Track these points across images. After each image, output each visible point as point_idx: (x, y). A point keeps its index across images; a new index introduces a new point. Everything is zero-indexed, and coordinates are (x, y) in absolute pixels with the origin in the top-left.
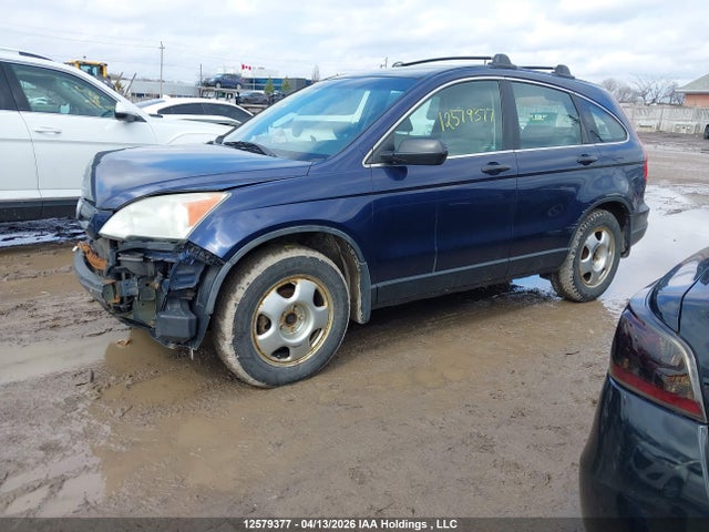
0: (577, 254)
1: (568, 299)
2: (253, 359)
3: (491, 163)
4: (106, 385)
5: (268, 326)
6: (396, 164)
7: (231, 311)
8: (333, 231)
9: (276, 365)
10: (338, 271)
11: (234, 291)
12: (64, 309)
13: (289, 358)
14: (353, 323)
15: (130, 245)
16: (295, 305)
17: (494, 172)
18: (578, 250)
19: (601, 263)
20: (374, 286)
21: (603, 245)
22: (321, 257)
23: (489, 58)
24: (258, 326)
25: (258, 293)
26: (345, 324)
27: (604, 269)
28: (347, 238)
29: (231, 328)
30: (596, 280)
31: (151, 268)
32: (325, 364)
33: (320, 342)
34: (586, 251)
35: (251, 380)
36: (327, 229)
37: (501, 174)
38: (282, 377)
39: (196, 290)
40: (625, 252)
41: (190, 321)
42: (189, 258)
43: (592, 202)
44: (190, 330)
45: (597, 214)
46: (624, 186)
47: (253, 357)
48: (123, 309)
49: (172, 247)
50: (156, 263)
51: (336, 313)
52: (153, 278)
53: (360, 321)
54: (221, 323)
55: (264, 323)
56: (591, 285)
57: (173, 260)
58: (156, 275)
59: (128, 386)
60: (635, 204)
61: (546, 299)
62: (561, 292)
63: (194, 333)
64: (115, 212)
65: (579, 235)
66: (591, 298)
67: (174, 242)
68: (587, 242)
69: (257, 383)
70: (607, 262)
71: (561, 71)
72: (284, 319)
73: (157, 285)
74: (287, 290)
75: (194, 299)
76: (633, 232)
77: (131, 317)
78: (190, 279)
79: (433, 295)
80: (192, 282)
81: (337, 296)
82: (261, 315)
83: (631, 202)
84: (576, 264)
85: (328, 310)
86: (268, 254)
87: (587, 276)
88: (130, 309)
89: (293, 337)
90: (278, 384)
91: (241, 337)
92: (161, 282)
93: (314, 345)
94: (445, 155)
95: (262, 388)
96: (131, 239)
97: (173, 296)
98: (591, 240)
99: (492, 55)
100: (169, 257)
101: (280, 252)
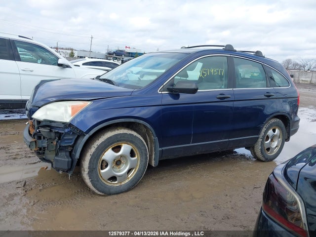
0: (263, 139)
1: (259, 160)
2: (98, 181)
3: (221, 94)
4: (30, 189)
5: (106, 166)
6: (174, 92)
7: (88, 158)
8: (141, 122)
9: (109, 185)
10: (143, 141)
11: (90, 148)
12: (22, 150)
13: (116, 182)
14: (150, 166)
15: (44, 124)
16: (121, 156)
17: (223, 98)
18: (264, 137)
19: (275, 144)
20: (161, 149)
21: (276, 135)
22: (135, 134)
23: (224, 46)
24: (102, 166)
25: (102, 149)
26: (145, 167)
27: (276, 147)
28: (148, 126)
29: (88, 166)
30: (272, 152)
31: (53, 135)
32: (134, 185)
33: (132, 175)
34: (268, 138)
35: (97, 191)
36: (138, 121)
37: (226, 100)
38: (112, 191)
39: (73, 146)
40: (288, 139)
41: (68, 161)
42: (70, 131)
43: (271, 115)
44: (68, 166)
45: (273, 121)
46: (287, 108)
47: (98, 180)
48: (41, 153)
49: (62, 126)
50: (56, 133)
51: (141, 161)
52: (54, 140)
53: (153, 166)
54: (83, 163)
55: (104, 164)
56: (270, 154)
57: (63, 132)
58: (55, 138)
59: (40, 190)
60: (292, 117)
61: (248, 159)
62: (255, 156)
63: (70, 167)
64: (39, 108)
65: (264, 130)
66: (271, 160)
67: (64, 123)
68: (268, 133)
69: (99, 193)
70: (278, 143)
71: (258, 54)
72: (115, 163)
73: (55, 143)
74: (117, 149)
75: (72, 151)
76: (291, 130)
77: (44, 157)
78: (70, 141)
79: (191, 154)
80: (71, 143)
81: (142, 153)
82: (103, 160)
83: (290, 116)
84: (262, 143)
85: (138, 159)
86: (109, 131)
87: (268, 149)
88: (44, 153)
89: (119, 172)
90: (110, 194)
91: (92, 171)
92: (57, 142)
93: (129, 176)
94: (197, 89)
95: (102, 196)
96: (45, 121)
97: (62, 149)
98: (270, 132)
99: (225, 45)
100: (61, 130)
101: (115, 130)
